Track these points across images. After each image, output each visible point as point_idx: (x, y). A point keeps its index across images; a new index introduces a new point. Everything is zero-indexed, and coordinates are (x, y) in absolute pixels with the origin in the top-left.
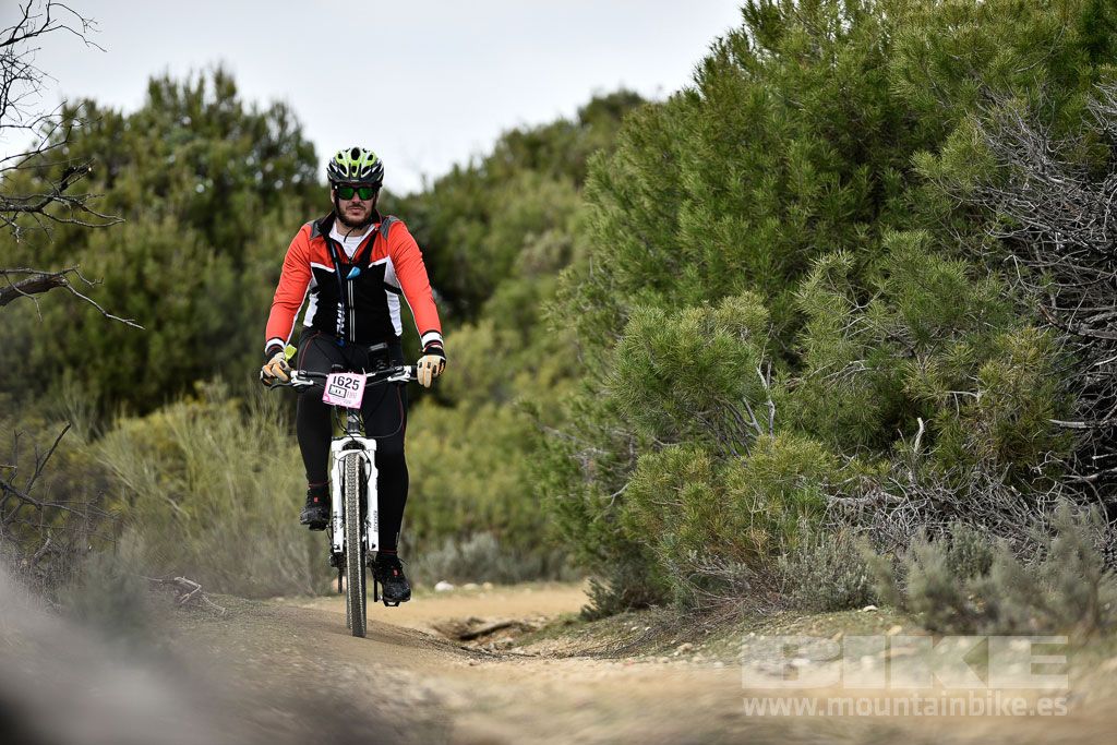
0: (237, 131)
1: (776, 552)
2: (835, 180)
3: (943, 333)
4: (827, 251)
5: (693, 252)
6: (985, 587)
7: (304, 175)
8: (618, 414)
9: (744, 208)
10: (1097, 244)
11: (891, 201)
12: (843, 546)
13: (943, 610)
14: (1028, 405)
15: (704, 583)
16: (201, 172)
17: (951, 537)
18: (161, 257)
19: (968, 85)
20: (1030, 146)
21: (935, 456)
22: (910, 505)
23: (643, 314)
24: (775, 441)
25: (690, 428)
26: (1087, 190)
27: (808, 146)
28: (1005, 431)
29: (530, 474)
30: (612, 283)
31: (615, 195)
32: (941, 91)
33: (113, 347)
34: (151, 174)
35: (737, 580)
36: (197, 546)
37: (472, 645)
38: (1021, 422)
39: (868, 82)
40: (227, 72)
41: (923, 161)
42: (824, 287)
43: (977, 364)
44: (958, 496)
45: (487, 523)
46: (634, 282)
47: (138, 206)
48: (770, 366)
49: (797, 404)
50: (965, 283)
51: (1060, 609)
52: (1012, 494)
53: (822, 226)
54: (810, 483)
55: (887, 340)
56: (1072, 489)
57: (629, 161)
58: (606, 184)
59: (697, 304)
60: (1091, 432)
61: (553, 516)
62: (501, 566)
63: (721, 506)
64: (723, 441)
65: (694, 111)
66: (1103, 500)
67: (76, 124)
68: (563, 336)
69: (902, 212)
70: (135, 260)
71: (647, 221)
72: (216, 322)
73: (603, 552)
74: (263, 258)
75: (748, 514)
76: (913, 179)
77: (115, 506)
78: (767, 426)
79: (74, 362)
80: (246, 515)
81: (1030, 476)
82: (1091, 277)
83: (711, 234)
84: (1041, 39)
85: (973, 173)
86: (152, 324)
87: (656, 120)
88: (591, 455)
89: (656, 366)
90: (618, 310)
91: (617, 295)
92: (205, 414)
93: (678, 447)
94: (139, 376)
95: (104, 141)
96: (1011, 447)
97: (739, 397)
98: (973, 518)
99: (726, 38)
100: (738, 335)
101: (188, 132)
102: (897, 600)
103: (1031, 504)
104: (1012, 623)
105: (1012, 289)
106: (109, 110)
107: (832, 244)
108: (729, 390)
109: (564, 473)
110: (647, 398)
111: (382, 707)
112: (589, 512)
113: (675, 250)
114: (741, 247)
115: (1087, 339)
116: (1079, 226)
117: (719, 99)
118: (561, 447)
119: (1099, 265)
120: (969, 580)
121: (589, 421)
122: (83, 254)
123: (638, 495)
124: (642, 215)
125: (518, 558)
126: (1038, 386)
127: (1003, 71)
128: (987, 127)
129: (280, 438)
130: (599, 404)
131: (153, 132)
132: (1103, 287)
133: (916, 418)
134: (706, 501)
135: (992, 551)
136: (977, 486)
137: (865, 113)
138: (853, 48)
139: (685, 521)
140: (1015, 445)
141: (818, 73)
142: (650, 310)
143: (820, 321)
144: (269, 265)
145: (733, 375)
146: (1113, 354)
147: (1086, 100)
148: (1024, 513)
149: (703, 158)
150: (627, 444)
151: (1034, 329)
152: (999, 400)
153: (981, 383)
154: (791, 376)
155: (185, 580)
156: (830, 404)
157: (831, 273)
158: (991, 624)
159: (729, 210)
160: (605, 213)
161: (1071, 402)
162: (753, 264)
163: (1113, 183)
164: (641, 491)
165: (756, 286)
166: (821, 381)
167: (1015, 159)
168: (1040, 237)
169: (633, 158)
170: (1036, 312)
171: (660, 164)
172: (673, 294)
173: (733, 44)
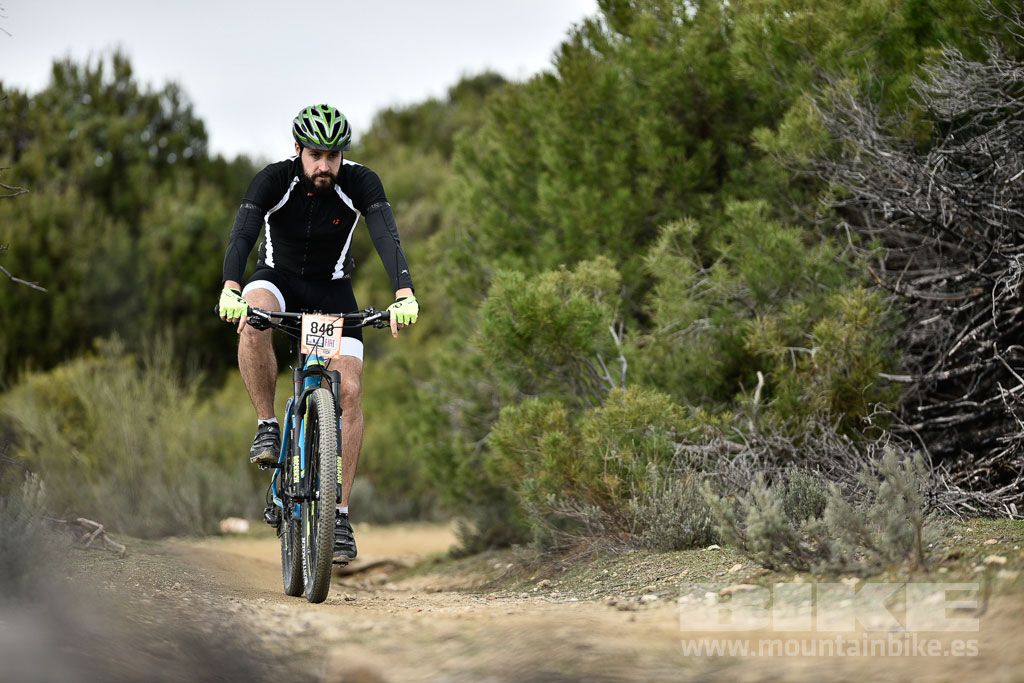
0: (132, 110)
1: (627, 496)
2: (681, 153)
3: (782, 294)
4: (674, 219)
5: (551, 220)
6: (818, 528)
7: (195, 150)
8: (482, 369)
9: (598, 180)
10: (923, 212)
11: (734, 173)
12: (689, 490)
13: (780, 549)
14: (858, 360)
15: (561, 524)
16: (100, 146)
17: (788, 482)
18: (64, 225)
19: (803, 67)
20: (860, 123)
21: (774, 407)
22: (751, 453)
23: (505, 277)
24: (626, 393)
25: (548, 382)
26: (913, 163)
27: (656, 122)
28: (838, 385)
29: (402, 424)
30: (477, 247)
31: (480, 167)
32: (779, 73)
33: (19, 307)
34: (54, 148)
35: (591, 521)
36: (96, 491)
37: (349, 581)
38: (853, 376)
39: (712, 63)
40: (125, 54)
41: (762, 136)
42: (672, 253)
43: (812, 323)
44: (796, 443)
45: (365, 469)
46: (498, 248)
47: (41, 178)
48: (621, 326)
49: (646, 360)
50: (800, 248)
51: (886, 549)
52: (845, 442)
53: (669, 196)
54: (658, 432)
55: (730, 301)
56: (900, 438)
57: (493, 138)
58: (471, 158)
59: (555, 268)
60: (916, 386)
61: (424, 463)
62: (377, 508)
63: (577, 454)
64: (579, 393)
65: (551, 91)
66: (927, 447)
68: (432, 297)
69: (744, 184)
70: (40, 228)
71: (510, 193)
72: (114, 284)
73: (469, 495)
74: (157, 225)
75: (601, 461)
76: (753, 154)
77: (21, 454)
78: (619, 379)
80: (141, 462)
81: (860, 425)
82: (917, 242)
83: (567, 204)
84: (869, 24)
85: (809, 147)
86: (54, 286)
87: (516, 99)
88: (458, 408)
89: (517, 325)
90: (482, 274)
91: (483, 263)
92: (103, 369)
93: (536, 399)
94: (43, 334)
95: (11, 118)
96: (843, 399)
97: (593, 354)
98: (809, 464)
99: (581, 24)
100: (592, 296)
101: (88, 110)
102: (738, 540)
103: (862, 451)
105: (844, 253)
106: (14, 91)
107: (678, 213)
108: (584, 348)
109: (433, 423)
110: (509, 355)
111: (265, 638)
112: (457, 459)
113: (533, 217)
114: (594, 215)
115: (913, 300)
116: (905, 197)
117: (574, 79)
118: (430, 400)
119: (924, 232)
120: (804, 522)
121: (456, 375)
123: (500, 444)
125: (393, 501)
126: (868, 342)
127: (836, 54)
128: (821, 105)
129: (172, 391)
130: (465, 360)
131: (57, 110)
132: (928, 251)
133: (756, 373)
134: (563, 449)
135: (825, 494)
136: (812, 435)
137: (708, 92)
138: (698, 33)
139: (544, 468)
140: (847, 397)
141: (666, 55)
142: (510, 274)
143: (668, 283)
144: (163, 232)
145: (588, 333)
146: (938, 314)
147: (912, 80)
148: (855, 460)
149: (559, 133)
150: (491, 395)
151: (864, 291)
152: (832, 355)
153: (816, 340)
154: (641, 334)
155: (87, 521)
156: (676, 359)
157: (678, 239)
158: (823, 563)
159: (584, 182)
160: (470, 184)
161: (898, 356)
162: (606, 231)
163: (938, 157)
164: (503, 440)
165: (609, 252)
166: (669, 338)
167: (846, 134)
168: (870, 206)
169: (496, 134)
170: (866, 275)
171: (519, 140)
172: (533, 259)
173: (587, 30)
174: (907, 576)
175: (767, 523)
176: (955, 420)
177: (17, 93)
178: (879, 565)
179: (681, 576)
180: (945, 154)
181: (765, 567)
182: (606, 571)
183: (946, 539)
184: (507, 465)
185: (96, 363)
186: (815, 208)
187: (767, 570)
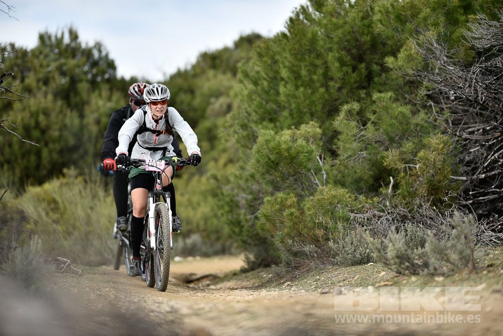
0: (79, 56)
1: (328, 239)
2: (350, 70)
3: (401, 138)
4: (347, 102)
5: (286, 105)
6: (423, 253)
7: (110, 74)
8: (255, 179)
9: (310, 84)
10: (470, 96)
11: (376, 79)
12: (358, 236)
13: (404, 264)
14: (440, 170)
15: (295, 254)
16: (63, 74)
17: (407, 231)
18: (46, 113)
19: (409, 26)
20: (438, 53)
21: (399, 194)
22: (388, 217)
23: (265, 133)
24: (326, 189)
25: (287, 185)
26: (464, 72)
27: (337, 55)
28: (430, 182)
29: (216, 208)
30: (251, 119)
31: (251, 80)
32: (397, 29)
33: (26, 154)
34: (41, 76)
35: (310, 252)
36: (66, 243)
37: (191, 285)
38: (437, 178)
39: (364, 25)
40: (74, 28)
41: (389, 61)
42: (346, 119)
43: (416, 152)
44: (410, 212)
45: (197, 230)
46: (260, 119)
47: (35, 90)
48: (323, 156)
49: (335, 172)
50: (410, 115)
51: (457, 262)
52: (434, 210)
53: (344, 91)
54: (342, 208)
55: (376, 142)
56: (462, 208)
57: (257, 65)
58: (246, 75)
59: (289, 128)
60: (469, 182)
61: (226, 226)
62: (204, 249)
63: (302, 219)
64: (302, 190)
65: (285, 41)
66: (475, 212)
67: (6, 53)
68: (229, 144)
69: (380, 84)
70: (34, 115)
71: (266, 92)
72: (72, 142)
73: (249, 241)
74: (92, 112)
75: (314, 223)
76: (385, 69)
77: (28, 226)
78: (322, 182)
79: (8, 162)
80: (88, 229)
81: (442, 202)
82: (467, 111)
83: (294, 97)
84: (441, 4)
85: (412, 65)
86: (43, 143)
87: (268, 45)
88: (243, 198)
89: (271, 157)
90: (253, 132)
91: (253, 125)
92: (67, 184)
93: (282, 193)
94: (38, 167)
95: (19, 61)
96: (433, 189)
97: (309, 170)
98: (417, 222)
99: (299, 8)
100: (308, 141)
101: (57, 57)
102: (383, 260)
103: (443, 215)
104: (435, 269)
105: (431, 118)
106: (20, 48)
107: (349, 100)
108: (305, 167)
109: (231, 206)
110: (268, 172)
111: (152, 314)
112: (243, 223)
113: (278, 104)
114: (308, 101)
115: (466, 139)
116: (461, 89)
117: (296, 35)
118: (229, 195)
119: (470, 106)
120: (415, 250)
121: (242, 182)
122: (11, 113)
123: (264, 215)
124: (263, 89)
125: (212, 245)
126: (444, 161)
127: (425, 19)
128: (418, 44)
129: (101, 193)
130: (246, 174)
131: (42, 57)
132: (473, 115)
133: (389, 177)
134: (296, 217)
135: (425, 236)
136: (418, 207)
137: (363, 39)
138: (356, 10)
139: (286, 227)
140: (435, 188)
141: (341, 22)
142: (268, 132)
143: (345, 134)
144: (96, 115)
145: (306, 160)
146: (478, 146)
147: (463, 31)
148: (439, 219)
149: (290, 62)
150: (259, 192)
151: (442, 135)
152: (427, 168)
153: (418, 161)
154: (332, 160)
155: (62, 258)
156: (350, 172)
157: (350, 112)
158: (426, 270)
159: (302, 85)
160: (246, 88)
161: (460, 168)
162: (314, 109)
163: (476, 68)
164: (266, 214)
165: (315, 119)
166: (346, 161)
167: (431, 59)
168: (443, 94)
169: (258, 63)
170: (442, 128)
171: (270, 66)
172: (278, 124)
173: (302, 10)
174: (467, 276)
175: (398, 251)
176: (488, 198)
177: (22, 49)
178: (453, 270)
179: (355, 278)
180: (480, 67)
181: (397, 273)
182: (318, 277)
183: (485, 257)
184: (268, 226)
185: (64, 180)
186: (416, 95)
187: (398, 275)
